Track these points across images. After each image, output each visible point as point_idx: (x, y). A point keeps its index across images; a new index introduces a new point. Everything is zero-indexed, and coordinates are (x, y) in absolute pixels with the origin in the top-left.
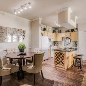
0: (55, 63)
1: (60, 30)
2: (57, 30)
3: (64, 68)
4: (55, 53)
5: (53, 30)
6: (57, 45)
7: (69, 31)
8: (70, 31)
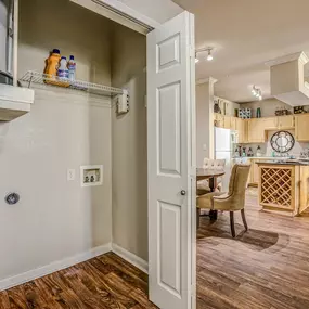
0: (263, 198)
1: (259, 109)
2: (247, 110)
3: (291, 211)
4: (263, 172)
5: (236, 111)
6: (249, 155)
7: (288, 113)
8: (292, 110)
